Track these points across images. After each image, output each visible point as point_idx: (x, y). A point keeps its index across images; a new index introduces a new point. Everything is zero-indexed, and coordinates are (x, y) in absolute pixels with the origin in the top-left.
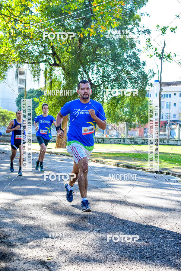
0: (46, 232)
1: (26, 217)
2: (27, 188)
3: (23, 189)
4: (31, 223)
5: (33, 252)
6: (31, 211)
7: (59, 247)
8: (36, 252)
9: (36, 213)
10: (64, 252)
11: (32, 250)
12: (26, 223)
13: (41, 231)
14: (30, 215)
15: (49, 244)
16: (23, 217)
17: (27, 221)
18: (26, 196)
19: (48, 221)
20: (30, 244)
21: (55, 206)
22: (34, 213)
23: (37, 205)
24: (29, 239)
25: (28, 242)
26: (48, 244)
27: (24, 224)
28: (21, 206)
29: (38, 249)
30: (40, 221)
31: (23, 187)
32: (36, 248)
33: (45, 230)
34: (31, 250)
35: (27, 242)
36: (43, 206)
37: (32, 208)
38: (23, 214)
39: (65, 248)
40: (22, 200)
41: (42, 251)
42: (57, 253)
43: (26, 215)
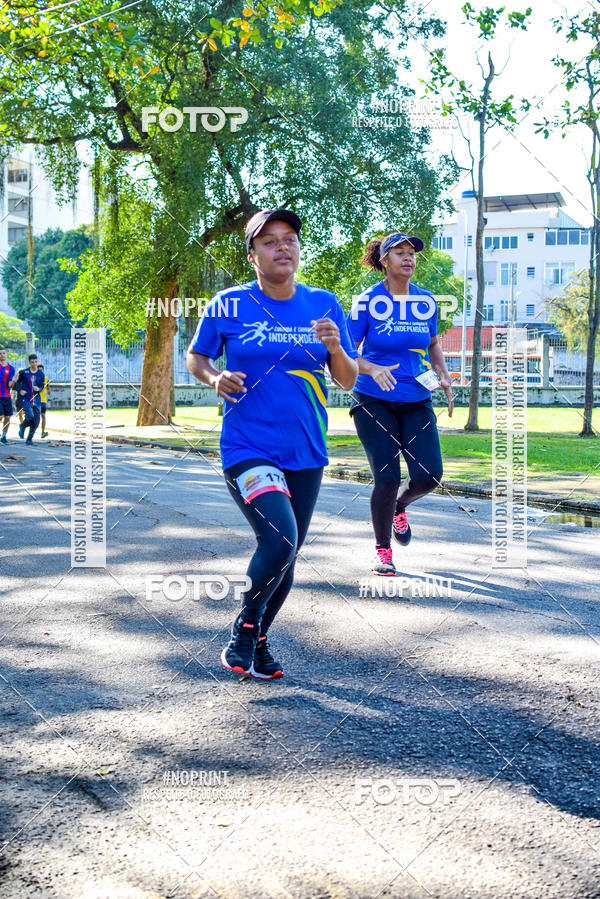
0: (95, 690)
1: (32, 645)
2: (36, 553)
3: (25, 557)
4: (47, 662)
5: (52, 755)
6: (50, 627)
7: (134, 735)
8: (61, 752)
9: (64, 632)
10: (150, 750)
11: (47, 749)
12: (31, 666)
13: (77, 687)
14: (45, 640)
15: (102, 728)
16: (23, 645)
17: (35, 657)
18: (32, 580)
19: (103, 657)
20: (41, 728)
21: (125, 609)
22: (58, 634)
23: (69, 606)
24: (38, 713)
25: (34, 722)
26: (99, 728)
27: (23, 667)
28: (17, 610)
29: (67, 741)
30: (75, 657)
31: (24, 551)
32: (59, 740)
33: (92, 684)
34: (43, 748)
35: (32, 724)
36: (87, 607)
37: (50, 617)
38: (23, 635)
39: (155, 737)
40: (20, 594)
41: (80, 750)
42: (129, 755)
43: (31, 638)
